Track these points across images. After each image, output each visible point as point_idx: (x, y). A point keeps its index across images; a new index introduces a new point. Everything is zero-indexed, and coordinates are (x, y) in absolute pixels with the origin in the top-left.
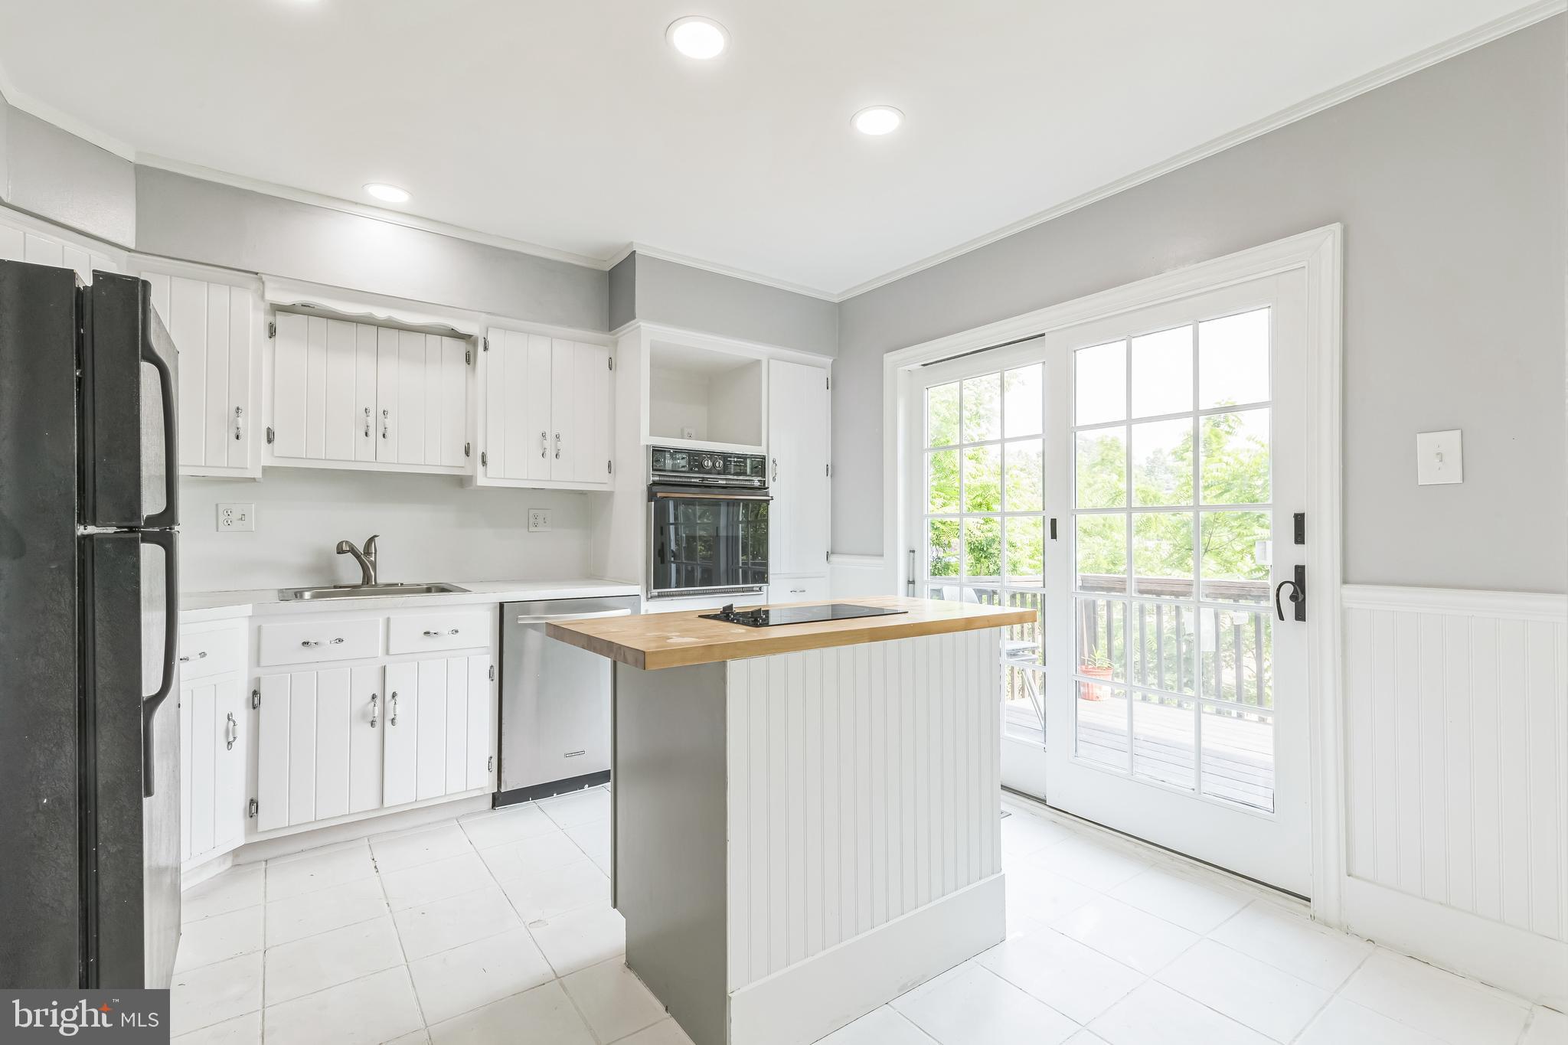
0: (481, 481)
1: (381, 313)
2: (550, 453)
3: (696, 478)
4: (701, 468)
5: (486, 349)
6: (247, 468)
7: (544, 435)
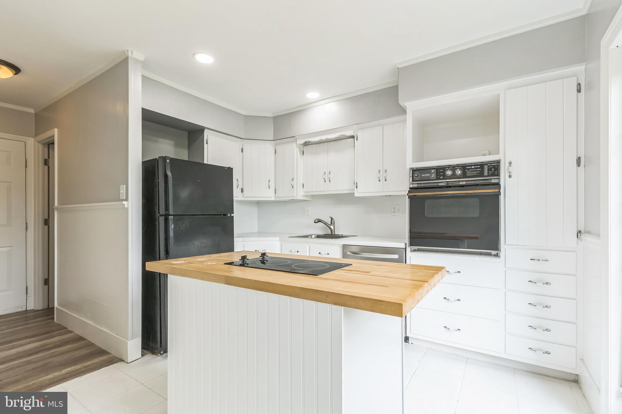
0: (356, 195)
1: (323, 138)
2: (382, 179)
3: (442, 182)
4: (445, 177)
5: (357, 140)
6: (294, 197)
7: (379, 171)
